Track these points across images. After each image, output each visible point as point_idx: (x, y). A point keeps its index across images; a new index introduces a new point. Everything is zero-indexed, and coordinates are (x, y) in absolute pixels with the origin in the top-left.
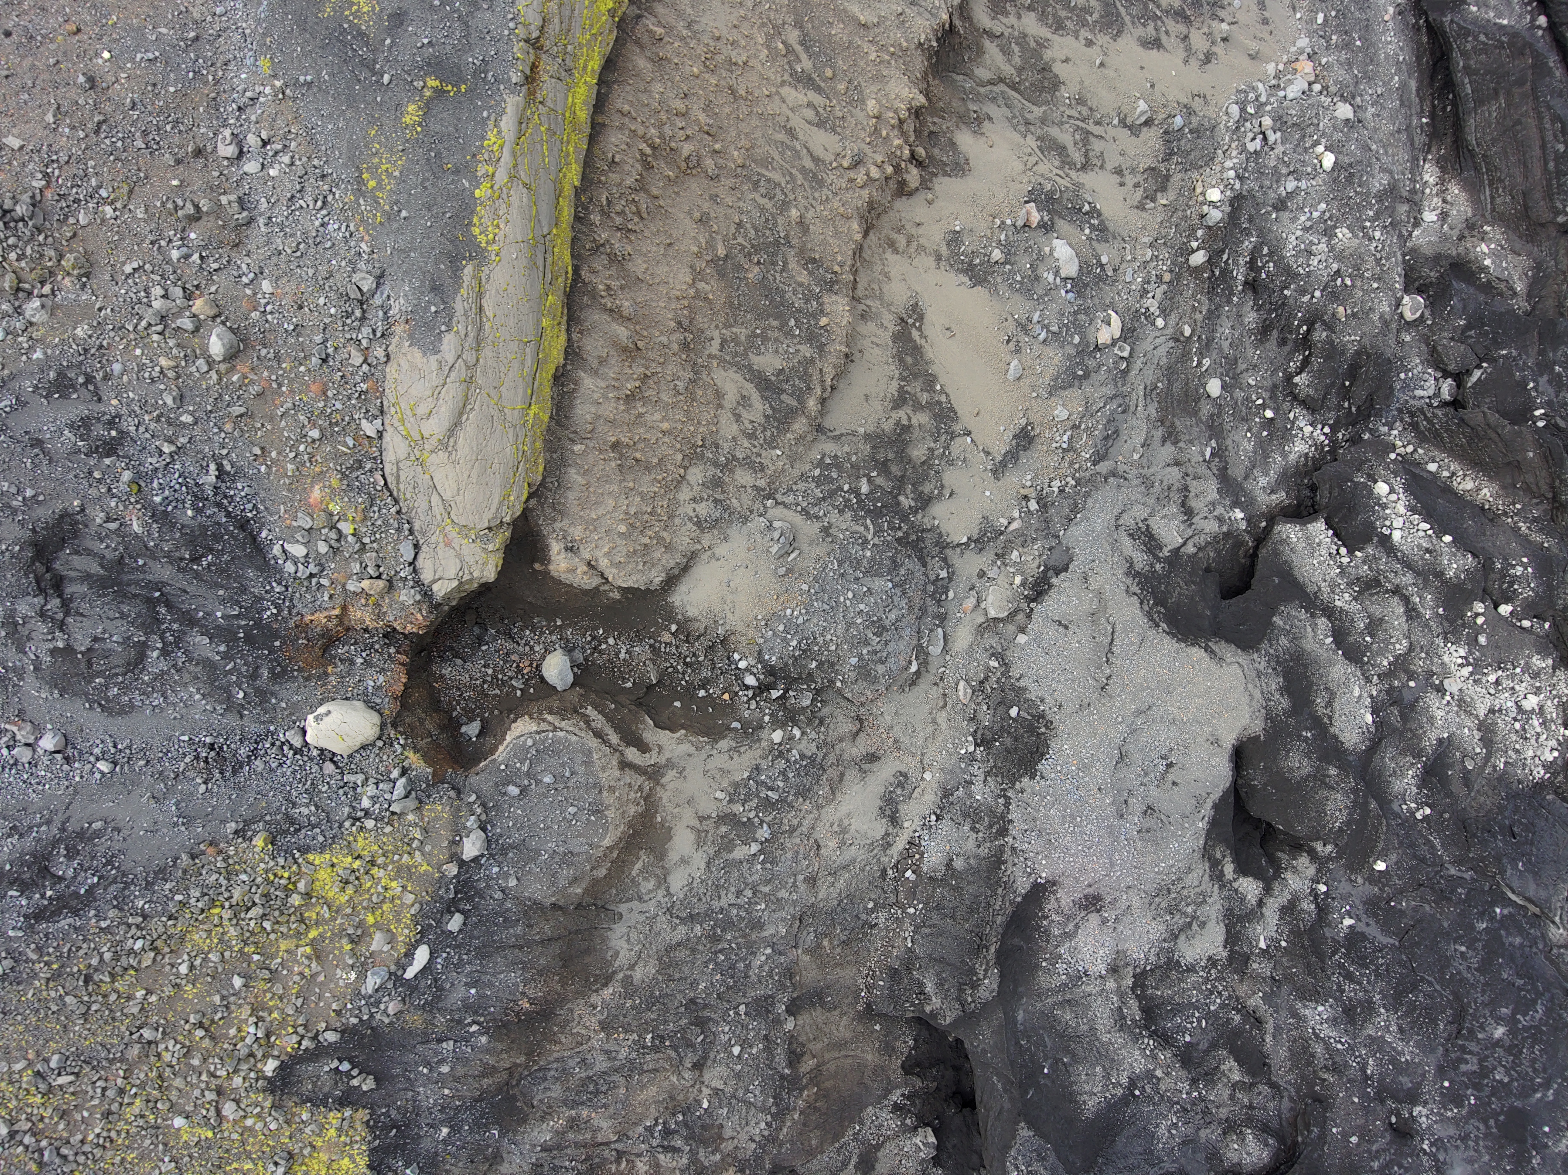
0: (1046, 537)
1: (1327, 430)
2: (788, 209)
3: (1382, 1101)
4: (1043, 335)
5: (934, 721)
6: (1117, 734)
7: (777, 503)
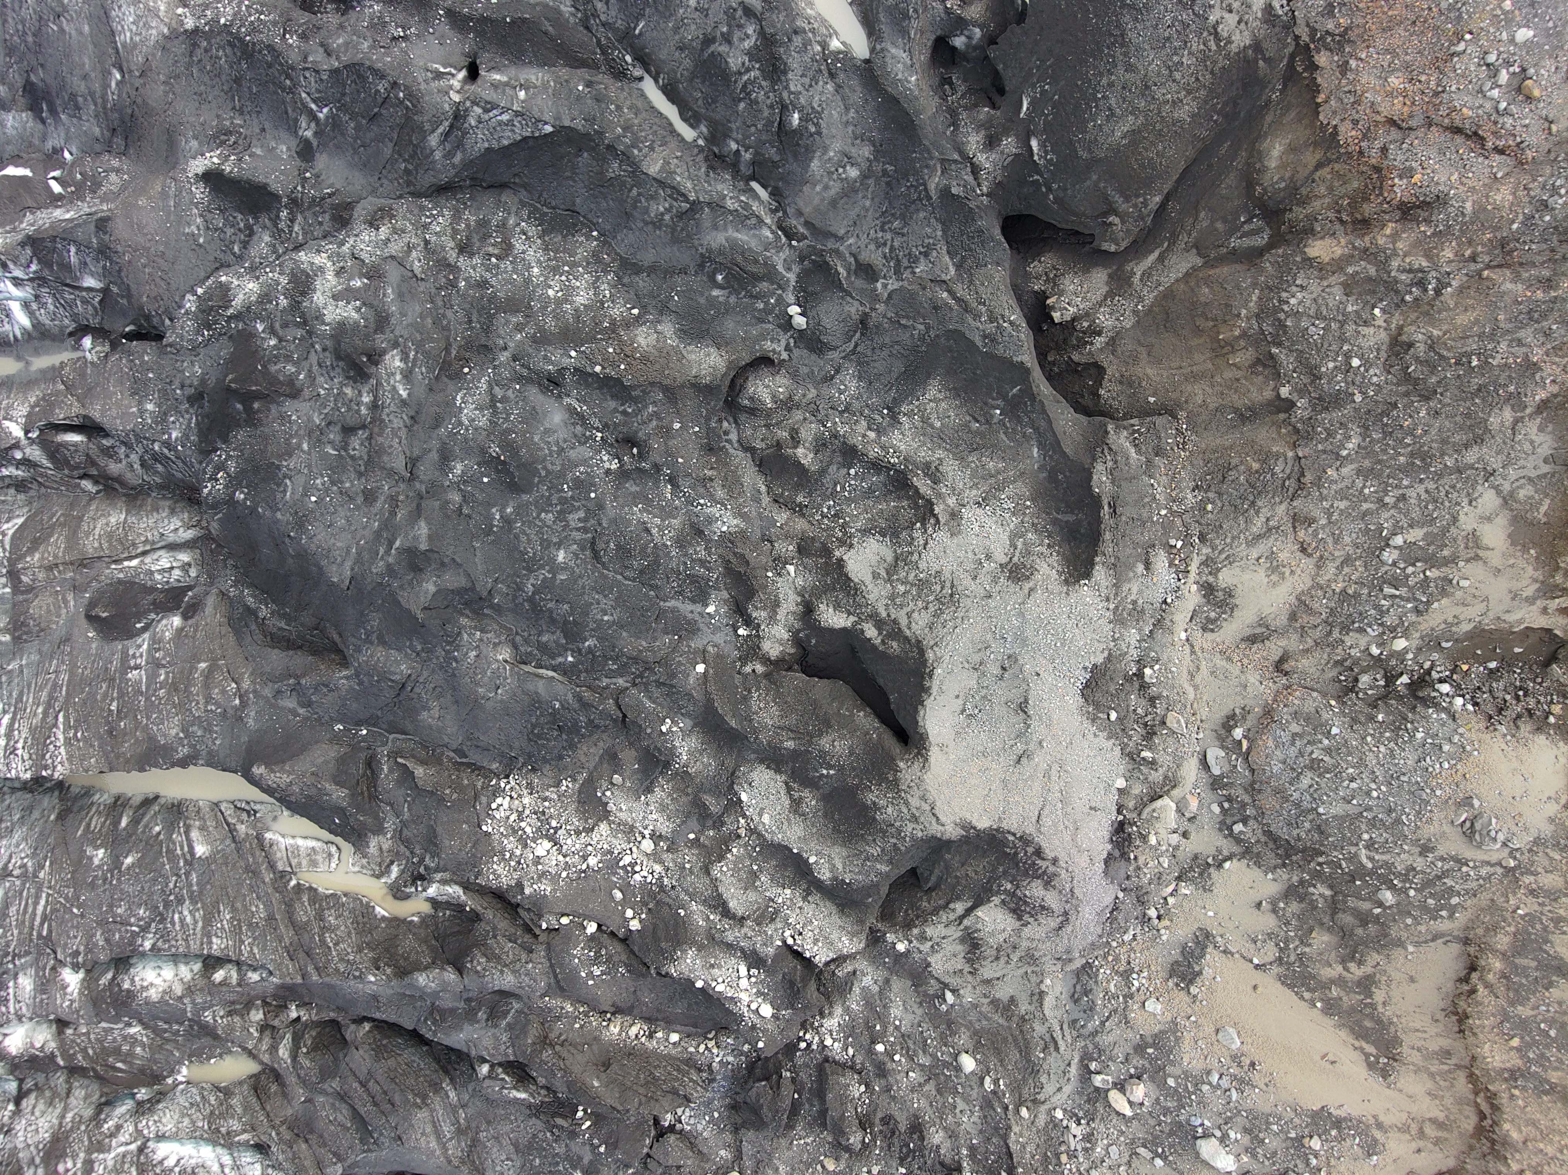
0: (1138, 887)
1: (804, 1044)
3: (654, 464)
4: (1215, 1078)
5: (1196, 687)
6: (1038, 730)
7: (1499, 864)
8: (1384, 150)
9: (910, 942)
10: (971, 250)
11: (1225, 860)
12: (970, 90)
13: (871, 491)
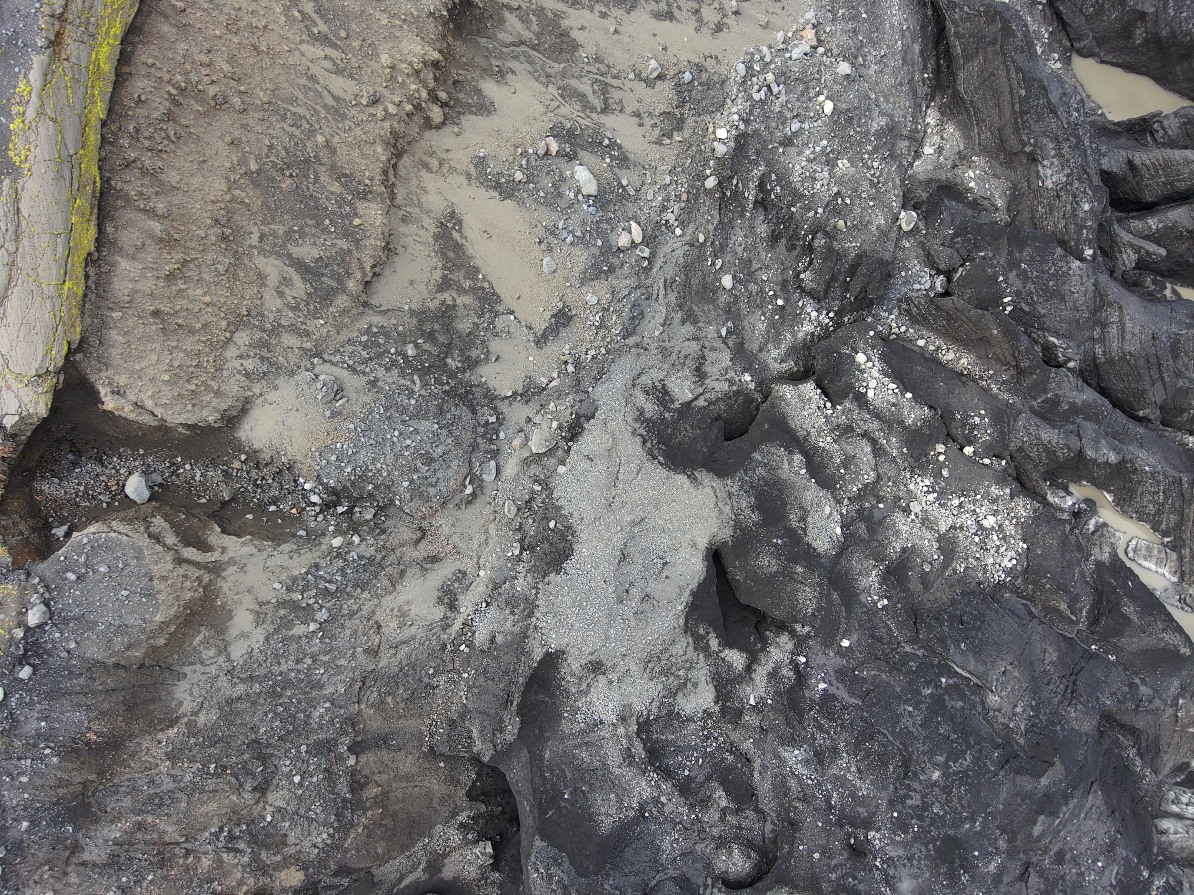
0: (577, 392)
1: (831, 315)
2: (314, 136)
3: (841, 826)
4: (570, 239)
5: (487, 531)
6: (618, 540)
7: (324, 361)
9: (740, 379)
11: (509, 396)
13: (676, 753)
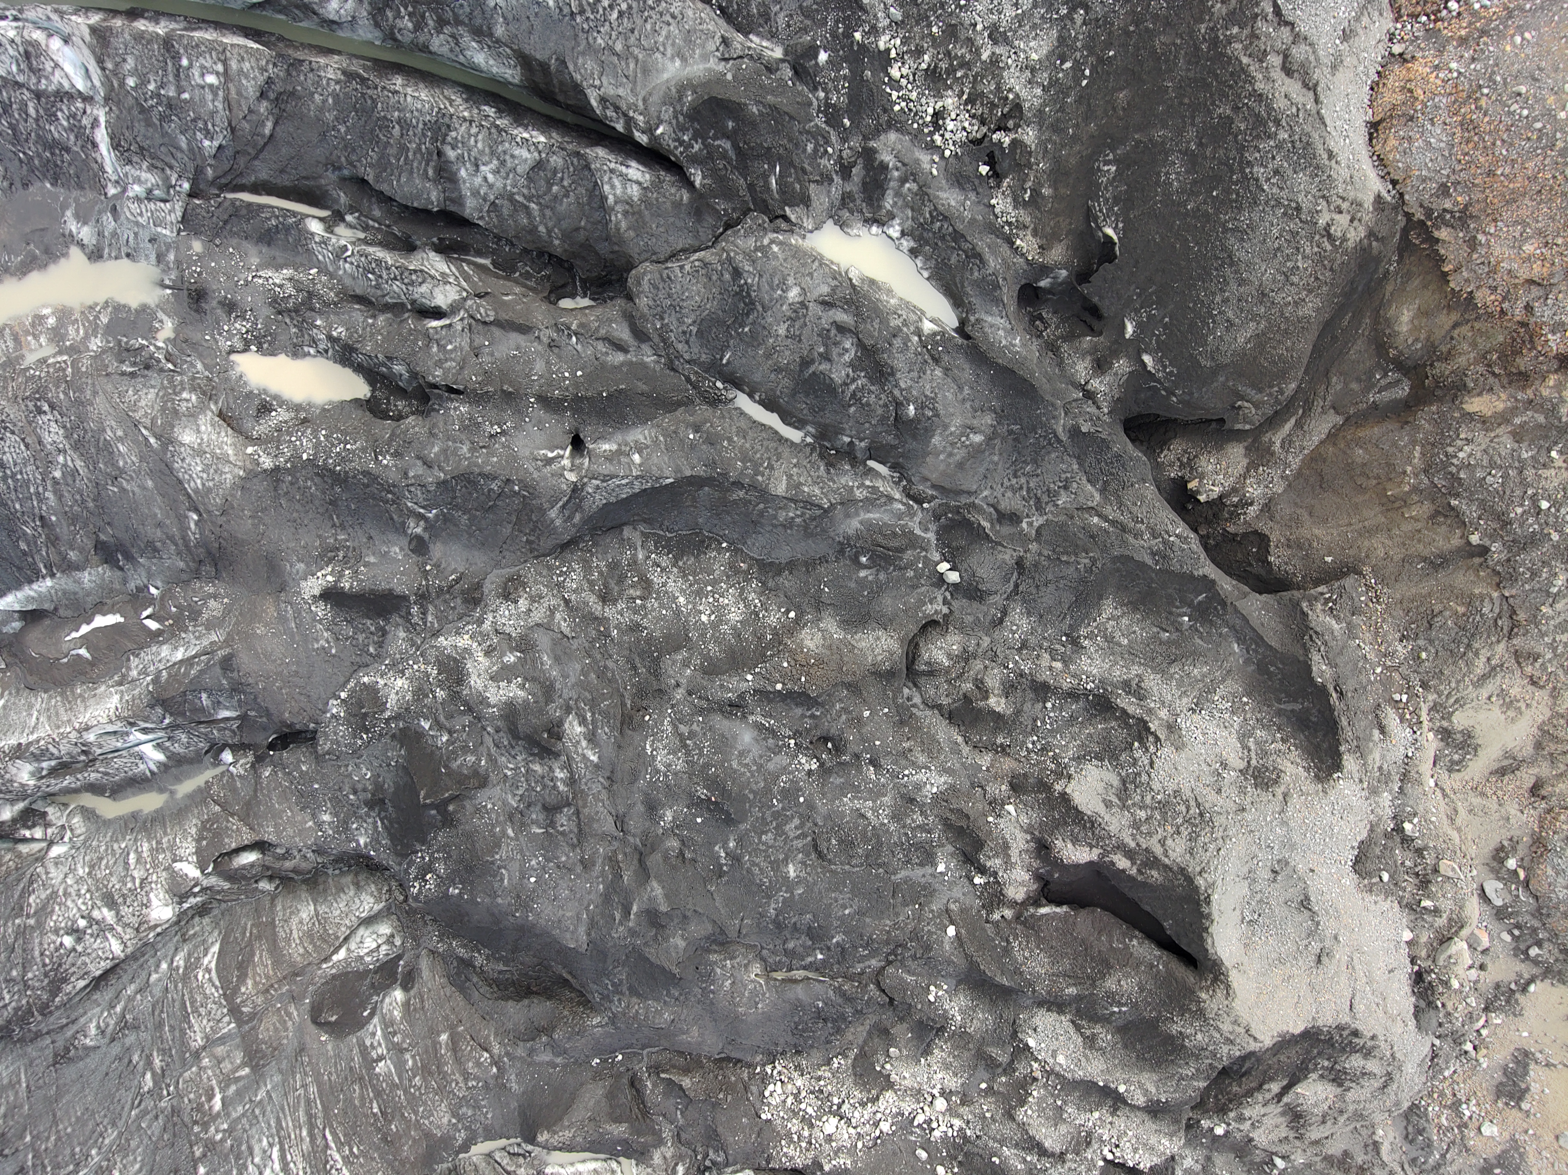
6: (1329, 925)
8: (1529, 308)
9: (1229, 1124)
10: (1112, 474)
11: (1528, 983)
12: (1063, 321)
